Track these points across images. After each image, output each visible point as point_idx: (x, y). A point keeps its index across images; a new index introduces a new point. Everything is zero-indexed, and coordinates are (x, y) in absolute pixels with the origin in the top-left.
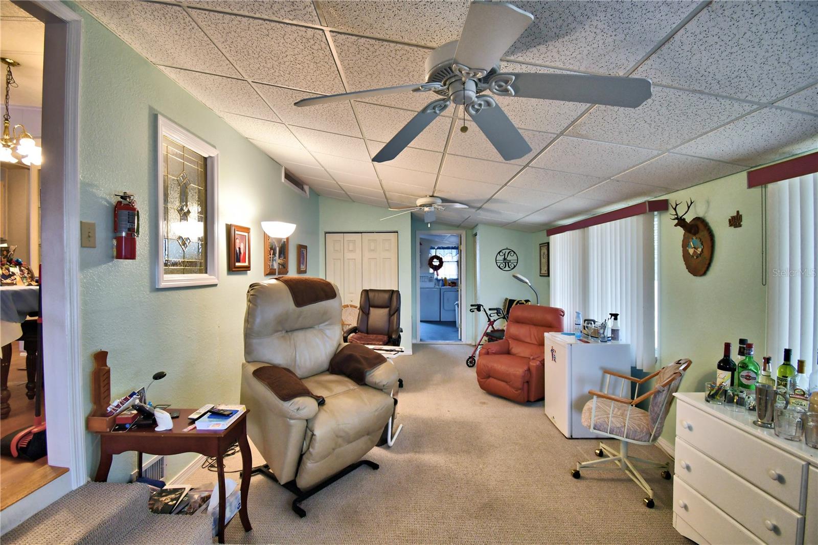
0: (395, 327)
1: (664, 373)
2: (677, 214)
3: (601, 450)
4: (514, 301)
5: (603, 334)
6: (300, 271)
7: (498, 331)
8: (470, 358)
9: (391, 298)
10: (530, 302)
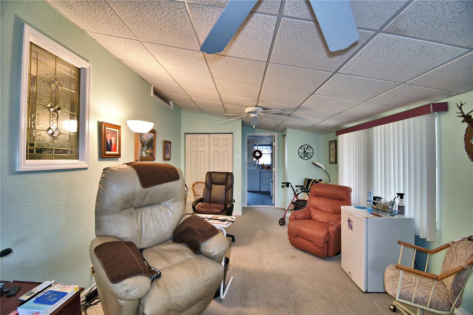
0: (230, 199)
1: (456, 248)
2: (462, 112)
3: (394, 306)
4: (311, 180)
5: (392, 209)
6: (165, 159)
7: (300, 200)
8: (282, 219)
9: (227, 178)
10: (322, 181)
